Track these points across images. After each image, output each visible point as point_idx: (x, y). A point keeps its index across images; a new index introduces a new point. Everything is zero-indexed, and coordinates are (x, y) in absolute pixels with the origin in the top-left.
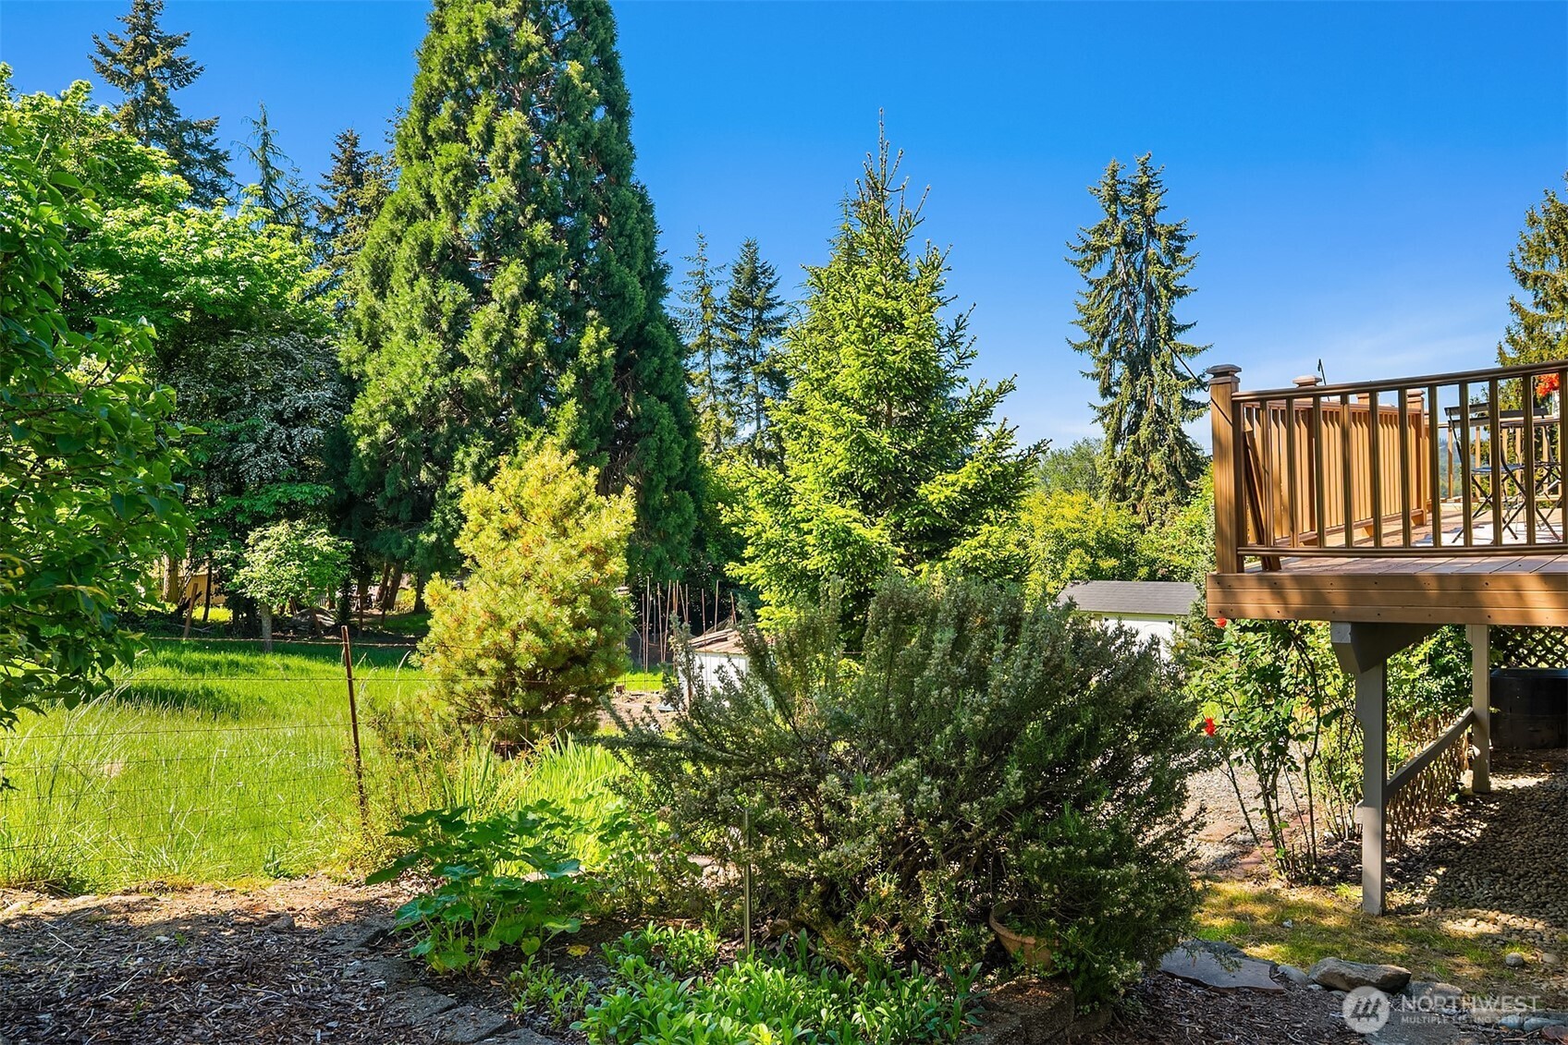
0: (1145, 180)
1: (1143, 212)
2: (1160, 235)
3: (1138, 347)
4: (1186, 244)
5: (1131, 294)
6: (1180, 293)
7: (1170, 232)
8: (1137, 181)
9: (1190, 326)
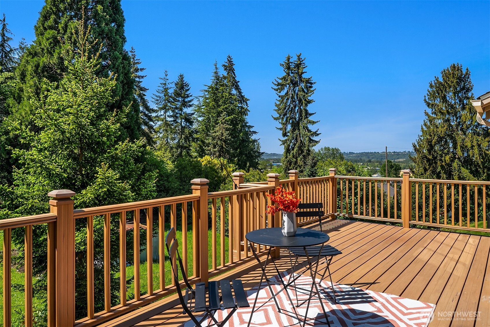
0: (299, 62)
1: (298, 73)
2: (303, 82)
3: (296, 120)
4: (313, 85)
5: (294, 101)
6: (309, 102)
7: (307, 81)
8: (296, 62)
9: (314, 114)
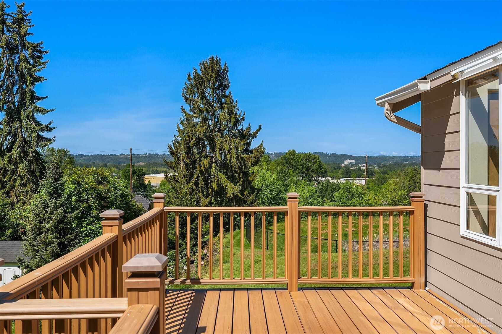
0: (21, 16)
1: (19, 33)
2: (28, 48)
3: (14, 105)
4: (43, 55)
5: (11, 76)
6: (38, 79)
7: (33, 47)
8: (16, 16)
9: (44, 98)
